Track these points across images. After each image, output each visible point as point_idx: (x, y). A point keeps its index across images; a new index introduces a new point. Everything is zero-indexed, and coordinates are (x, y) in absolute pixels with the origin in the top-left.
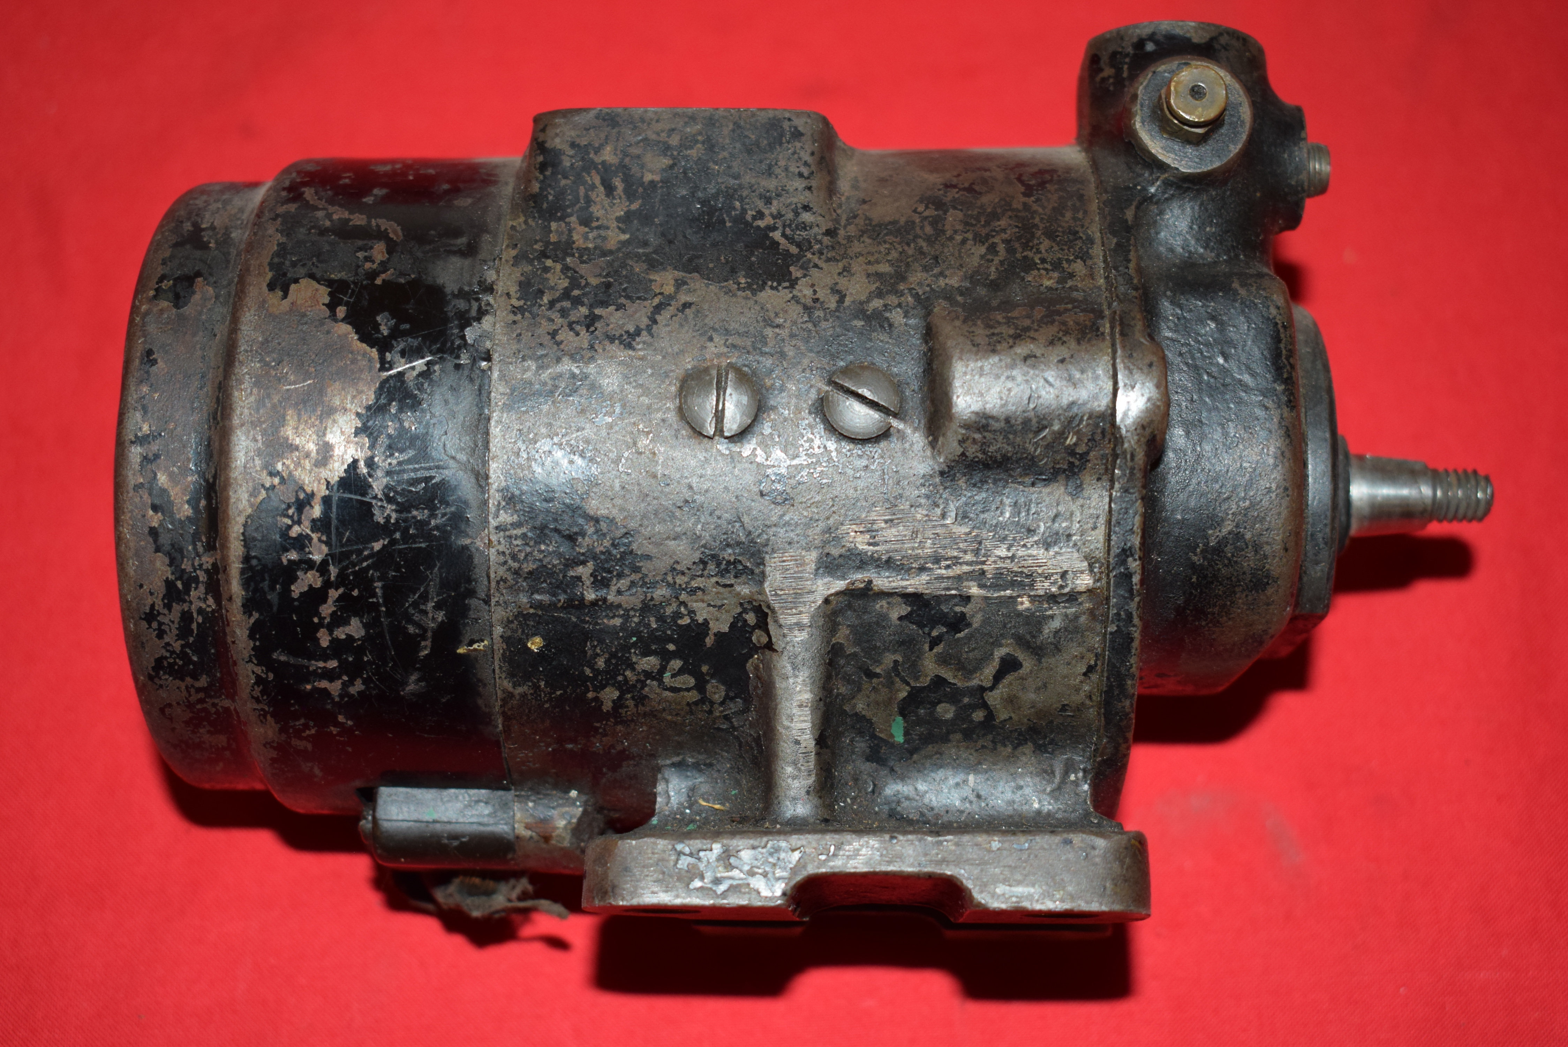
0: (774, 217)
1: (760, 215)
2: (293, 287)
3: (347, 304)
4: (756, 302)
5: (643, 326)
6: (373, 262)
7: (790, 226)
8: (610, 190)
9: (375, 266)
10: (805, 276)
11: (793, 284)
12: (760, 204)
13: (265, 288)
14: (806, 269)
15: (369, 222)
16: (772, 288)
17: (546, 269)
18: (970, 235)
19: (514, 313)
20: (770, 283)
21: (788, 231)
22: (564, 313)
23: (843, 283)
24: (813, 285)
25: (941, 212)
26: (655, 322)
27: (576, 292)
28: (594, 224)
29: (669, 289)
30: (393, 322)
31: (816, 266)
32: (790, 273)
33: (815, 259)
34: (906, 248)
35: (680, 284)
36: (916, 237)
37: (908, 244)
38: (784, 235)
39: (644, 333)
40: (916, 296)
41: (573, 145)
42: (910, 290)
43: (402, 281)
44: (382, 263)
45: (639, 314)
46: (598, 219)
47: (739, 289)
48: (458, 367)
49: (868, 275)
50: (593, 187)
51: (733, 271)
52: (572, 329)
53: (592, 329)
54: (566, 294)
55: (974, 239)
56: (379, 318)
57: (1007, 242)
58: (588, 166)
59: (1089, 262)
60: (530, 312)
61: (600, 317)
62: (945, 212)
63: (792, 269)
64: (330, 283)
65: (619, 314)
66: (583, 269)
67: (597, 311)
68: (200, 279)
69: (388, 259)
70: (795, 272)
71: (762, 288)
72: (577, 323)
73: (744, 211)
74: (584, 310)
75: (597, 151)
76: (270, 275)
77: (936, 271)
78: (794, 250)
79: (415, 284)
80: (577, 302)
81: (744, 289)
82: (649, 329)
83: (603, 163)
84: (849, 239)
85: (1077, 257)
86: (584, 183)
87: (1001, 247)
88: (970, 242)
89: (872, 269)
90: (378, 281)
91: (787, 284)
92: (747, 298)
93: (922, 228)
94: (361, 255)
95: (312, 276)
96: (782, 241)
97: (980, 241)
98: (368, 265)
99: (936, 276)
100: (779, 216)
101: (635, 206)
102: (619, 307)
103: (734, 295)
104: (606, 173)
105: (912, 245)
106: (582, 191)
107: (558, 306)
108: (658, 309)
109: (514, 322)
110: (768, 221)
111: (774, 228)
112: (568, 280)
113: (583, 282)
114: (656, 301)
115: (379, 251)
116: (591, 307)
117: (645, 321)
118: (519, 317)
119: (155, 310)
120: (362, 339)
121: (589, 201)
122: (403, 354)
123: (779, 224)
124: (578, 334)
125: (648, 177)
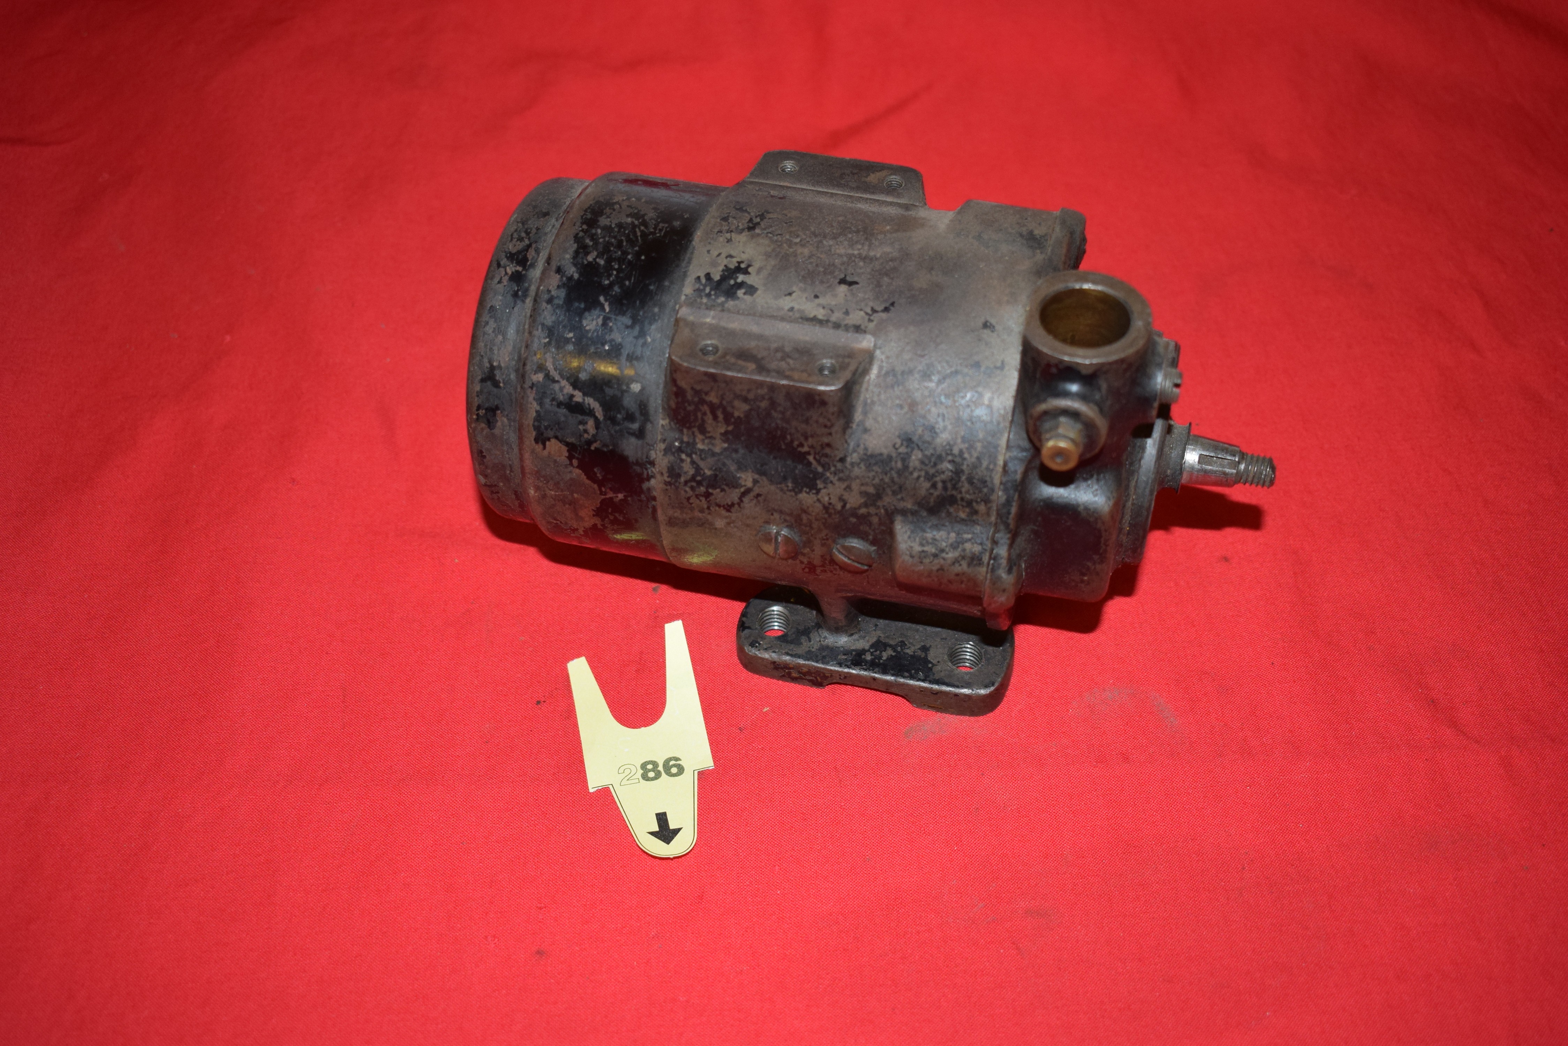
0: (809, 447)
1: (801, 445)
2: (547, 443)
3: (577, 459)
4: (797, 499)
5: (735, 502)
6: (588, 433)
7: (818, 453)
8: (715, 418)
9: (590, 437)
10: (825, 488)
11: (818, 491)
12: (802, 439)
13: (533, 442)
14: (826, 483)
15: (584, 400)
16: (806, 492)
17: (682, 461)
18: (923, 473)
19: (667, 485)
20: (805, 489)
21: (817, 457)
22: (692, 488)
23: (846, 496)
24: (829, 494)
25: (909, 450)
26: (742, 501)
27: (699, 478)
28: (708, 435)
29: (749, 484)
30: (603, 474)
31: (831, 482)
32: (816, 485)
33: (832, 478)
34: (884, 477)
35: (755, 482)
36: (892, 469)
37: (886, 474)
38: (815, 458)
39: (736, 506)
40: (886, 510)
41: (692, 388)
42: (884, 506)
43: (605, 449)
44: (593, 436)
45: (734, 495)
46: (709, 432)
47: (787, 490)
48: (640, 501)
49: (861, 493)
50: (705, 414)
51: (785, 478)
52: (698, 498)
53: (708, 500)
54: (693, 478)
55: (925, 477)
56: (595, 470)
57: (944, 482)
58: (702, 402)
59: (989, 505)
60: (674, 485)
61: (712, 494)
62: (913, 449)
63: (818, 482)
64: (567, 444)
65: (722, 493)
66: (702, 464)
67: (710, 491)
68: (499, 412)
69: (597, 433)
70: (820, 485)
71: (801, 491)
72: (701, 495)
73: (792, 441)
74: (703, 489)
75: (707, 394)
76: (534, 433)
77: (899, 497)
78: (820, 469)
79: (612, 452)
80: (699, 483)
81: (790, 491)
82: (739, 504)
83: (711, 402)
84: (852, 464)
85: (982, 500)
86: (700, 410)
87: (940, 485)
88: (922, 479)
89: (863, 488)
90: (593, 448)
91: (814, 491)
92: (792, 496)
93: (896, 462)
94: (581, 427)
95: (556, 437)
96: (814, 462)
97: (928, 479)
98: (586, 436)
99: (899, 500)
100: (812, 447)
101: (730, 428)
102: (723, 490)
103: (785, 493)
104: (713, 408)
105: (889, 475)
106: (699, 415)
107: (689, 484)
108: (744, 494)
109: (667, 490)
110: (805, 449)
111: (809, 453)
112: (694, 470)
113: (702, 472)
114: (742, 490)
115: (590, 424)
116: (707, 488)
117: (736, 500)
118: (669, 487)
119: (479, 428)
120: (588, 478)
121: (703, 421)
122: (611, 489)
123: (812, 452)
124: (701, 501)
125: (736, 414)
